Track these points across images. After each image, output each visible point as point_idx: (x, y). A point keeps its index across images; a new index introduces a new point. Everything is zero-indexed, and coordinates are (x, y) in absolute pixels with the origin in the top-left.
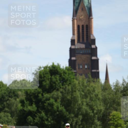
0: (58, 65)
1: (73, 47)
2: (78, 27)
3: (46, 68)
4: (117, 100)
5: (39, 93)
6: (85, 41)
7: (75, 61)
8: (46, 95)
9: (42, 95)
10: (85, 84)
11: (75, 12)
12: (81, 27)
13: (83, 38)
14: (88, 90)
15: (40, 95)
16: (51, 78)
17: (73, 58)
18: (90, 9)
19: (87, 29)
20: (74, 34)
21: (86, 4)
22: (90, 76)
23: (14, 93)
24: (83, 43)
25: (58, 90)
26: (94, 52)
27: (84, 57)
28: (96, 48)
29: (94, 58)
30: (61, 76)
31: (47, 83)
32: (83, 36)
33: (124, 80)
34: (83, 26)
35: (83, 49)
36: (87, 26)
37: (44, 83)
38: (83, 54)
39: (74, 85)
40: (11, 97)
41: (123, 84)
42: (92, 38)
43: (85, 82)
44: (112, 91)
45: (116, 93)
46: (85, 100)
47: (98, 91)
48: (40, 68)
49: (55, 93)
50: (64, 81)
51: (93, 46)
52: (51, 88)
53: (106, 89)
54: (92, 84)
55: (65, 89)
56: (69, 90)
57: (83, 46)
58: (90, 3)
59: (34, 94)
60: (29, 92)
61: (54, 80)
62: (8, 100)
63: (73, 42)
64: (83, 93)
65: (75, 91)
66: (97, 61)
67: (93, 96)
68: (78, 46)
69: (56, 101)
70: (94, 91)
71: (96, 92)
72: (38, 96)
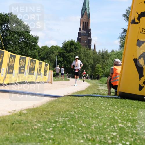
0: (74, 41)
1: (80, 32)
2: (83, 22)
3: (68, 41)
4: (99, 59)
5: (65, 53)
6: (86, 30)
7: (80, 38)
8: (68, 54)
9: (66, 54)
10: (86, 51)
11: (82, 16)
12: (84, 23)
13: (85, 28)
14: (87, 54)
15: (65, 54)
16: (70, 47)
17: (80, 37)
18: (89, 15)
19: (87, 24)
20: (81, 26)
21: (88, 12)
22: (88, 47)
23: (52, 51)
24: (85, 30)
25: (73, 52)
26: (90, 35)
27: (85, 37)
28: (91, 33)
29: (89, 38)
30: (75, 46)
31: (68, 49)
32: (85, 27)
33: (103, 50)
34: (85, 22)
35: (84, 33)
36: (87, 22)
37: (67, 48)
38: (84, 36)
39: (81, 51)
40: (51, 53)
41: (102, 52)
42: (89, 28)
43: (86, 50)
44: (97, 55)
45: (99, 56)
46: (85, 58)
47: (91, 54)
48: (66, 41)
49: (72, 53)
50: (76, 48)
51: (89, 33)
52: (70, 51)
53: (95, 54)
54: (88, 51)
55: (76, 52)
56: (78, 53)
57: (85, 32)
58: (89, 12)
59: (62, 53)
60: (60, 52)
61: (72, 47)
62: (49, 54)
63: (80, 29)
64: (84, 55)
65: (81, 54)
66: (91, 39)
67: (89, 56)
68: (82, 32)
69: (72, 57)
70: (89, 54)
71: (90, 55)
72: (64, 54)
